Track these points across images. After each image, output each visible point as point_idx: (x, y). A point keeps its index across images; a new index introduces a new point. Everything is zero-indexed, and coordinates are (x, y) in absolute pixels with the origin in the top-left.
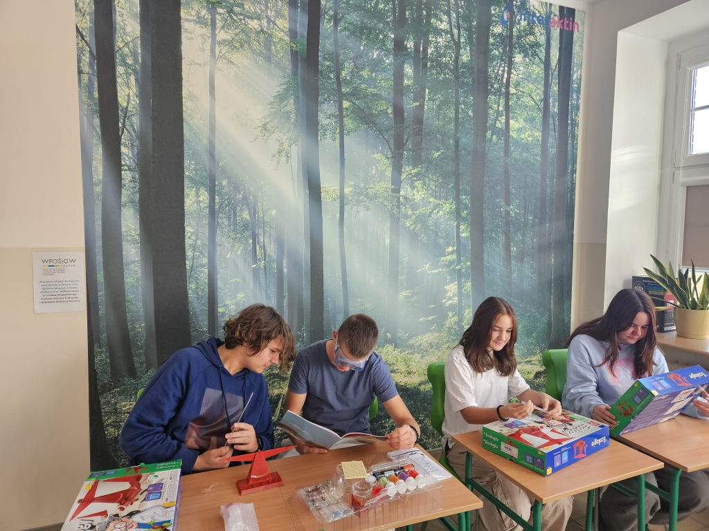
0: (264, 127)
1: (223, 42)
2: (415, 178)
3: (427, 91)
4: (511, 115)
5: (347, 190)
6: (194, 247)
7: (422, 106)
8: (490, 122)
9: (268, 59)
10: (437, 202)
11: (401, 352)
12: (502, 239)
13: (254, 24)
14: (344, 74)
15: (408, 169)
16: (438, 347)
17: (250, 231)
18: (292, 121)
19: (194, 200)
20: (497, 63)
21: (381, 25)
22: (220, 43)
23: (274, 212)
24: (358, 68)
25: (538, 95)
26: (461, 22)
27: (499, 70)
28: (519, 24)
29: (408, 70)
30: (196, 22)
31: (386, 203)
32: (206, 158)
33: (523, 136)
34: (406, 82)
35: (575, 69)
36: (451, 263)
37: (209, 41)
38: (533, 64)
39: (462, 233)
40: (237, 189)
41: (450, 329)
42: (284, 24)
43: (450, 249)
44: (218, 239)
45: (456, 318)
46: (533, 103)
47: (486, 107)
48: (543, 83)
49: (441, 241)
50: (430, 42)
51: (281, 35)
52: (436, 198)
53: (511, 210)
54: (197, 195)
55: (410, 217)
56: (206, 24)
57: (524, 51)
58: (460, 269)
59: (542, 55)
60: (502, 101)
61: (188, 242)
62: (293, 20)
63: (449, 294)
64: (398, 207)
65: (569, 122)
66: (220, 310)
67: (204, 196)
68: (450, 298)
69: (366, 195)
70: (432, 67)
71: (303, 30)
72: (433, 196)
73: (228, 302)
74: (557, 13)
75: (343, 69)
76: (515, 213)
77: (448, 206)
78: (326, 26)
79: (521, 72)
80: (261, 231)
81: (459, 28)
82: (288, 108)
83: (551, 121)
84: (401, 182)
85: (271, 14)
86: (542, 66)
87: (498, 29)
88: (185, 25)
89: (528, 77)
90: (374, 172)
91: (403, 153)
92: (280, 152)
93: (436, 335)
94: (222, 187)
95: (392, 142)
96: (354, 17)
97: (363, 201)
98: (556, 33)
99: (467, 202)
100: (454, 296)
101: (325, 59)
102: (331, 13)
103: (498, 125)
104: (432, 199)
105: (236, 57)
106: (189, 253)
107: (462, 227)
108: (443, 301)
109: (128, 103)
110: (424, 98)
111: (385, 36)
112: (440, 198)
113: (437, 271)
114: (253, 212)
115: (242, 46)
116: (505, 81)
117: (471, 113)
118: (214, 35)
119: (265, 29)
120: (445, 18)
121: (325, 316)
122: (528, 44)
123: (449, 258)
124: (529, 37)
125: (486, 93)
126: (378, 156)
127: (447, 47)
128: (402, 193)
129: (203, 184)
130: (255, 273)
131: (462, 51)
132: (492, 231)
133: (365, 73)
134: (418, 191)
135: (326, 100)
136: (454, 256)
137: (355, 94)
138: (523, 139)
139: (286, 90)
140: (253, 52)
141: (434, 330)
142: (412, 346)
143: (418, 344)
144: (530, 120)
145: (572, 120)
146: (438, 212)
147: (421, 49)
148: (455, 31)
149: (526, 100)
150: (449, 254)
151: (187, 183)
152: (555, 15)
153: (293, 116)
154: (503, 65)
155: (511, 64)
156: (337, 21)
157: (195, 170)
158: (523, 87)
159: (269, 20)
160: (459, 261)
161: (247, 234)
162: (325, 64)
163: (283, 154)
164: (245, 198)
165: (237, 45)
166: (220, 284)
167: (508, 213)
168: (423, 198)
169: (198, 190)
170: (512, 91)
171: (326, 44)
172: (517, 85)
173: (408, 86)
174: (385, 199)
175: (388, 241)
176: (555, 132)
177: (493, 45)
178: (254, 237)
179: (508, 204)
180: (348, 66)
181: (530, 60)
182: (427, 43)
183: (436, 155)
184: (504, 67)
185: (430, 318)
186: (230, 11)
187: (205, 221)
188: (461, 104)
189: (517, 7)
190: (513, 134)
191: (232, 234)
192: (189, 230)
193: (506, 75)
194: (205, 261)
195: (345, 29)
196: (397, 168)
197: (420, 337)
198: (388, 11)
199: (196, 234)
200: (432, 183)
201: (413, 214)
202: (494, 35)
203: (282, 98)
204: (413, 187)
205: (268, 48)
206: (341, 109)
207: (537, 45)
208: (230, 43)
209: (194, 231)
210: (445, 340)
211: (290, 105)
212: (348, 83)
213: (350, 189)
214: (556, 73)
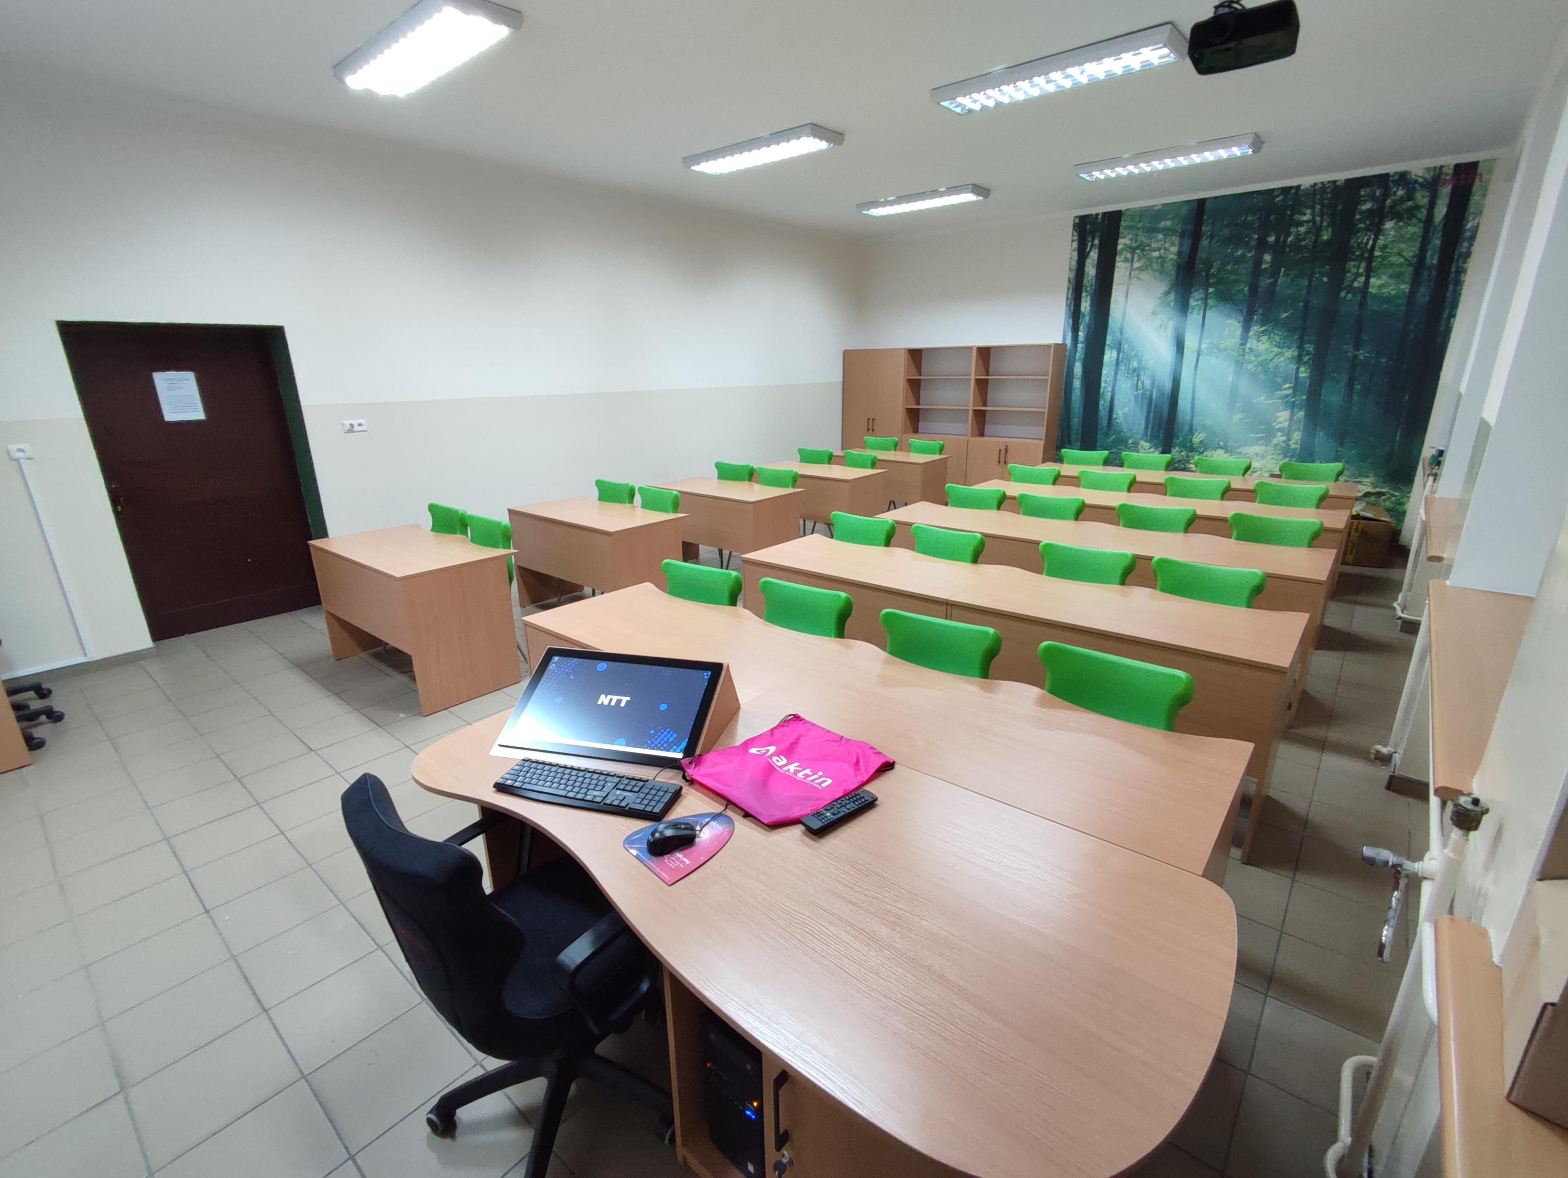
0: (1154, 313)
1: (1137, 269)
2: (1262, 334)
3: (1283, 270)
4: (1372, 274)
5: (1203, 346)
6: (1105, 382)
7: (1276, 281)
8: (1346, 283)
9: (1161, 272)
10: (1279, 350)
11: (1230, 456)
12: (1344, 378)
13: (1156, 254)
14: (1212, 270)
15: (1255, 329)
16: (1263, 457)
17: (1136, 373)
18: (1172, 306)
19: (1109, 356)
20: (1362, 234)
21: (1247, 232)
22: (1134, 270)
23: (1152, 362)
24: (1224, 265)
25: (1410, 251)
26: (1325, 210)
27: (1363, 239)
28: (1395, 194)
29: (1267, 257)
30: (1123, 261)
31: (1233, 353)
32: (1118, 334)
33: (1385, 291)
34: (1264, 266)
35: (1471, 218)
36: (1287, 396)
37: (1129, 270)
38: (1409, 225)
39: (1302, 373)
40: (1133, 349)
41: (1276, 445)
42: (1174, 249)
43: (1287, 386)
44: (1118, 377)
45: (1284, 438)
46: (1402, 260)
47: (1344, 271)
48: (1420, 239)
49: (1279, 380)
50: (1291, 233)
51: (1171, 256)
52: (1279, 347)
53: (1360, 354)
54: (1111, 353)
55: (1251, 362)
56: (1128, 261)
57: (1398, 216)
58: (1293, 402)
59: (1423, 214)
60: (1363, 265)
61: (1103, 379)
62: (1181, 245)
63: (1280, 419)
64: (1243, 355)
65: (1453, 270)
66: (1114, 416)
67: (1114, 354)
68: (1280, 423)
69: (1218, 348)
70: (1290, 251)
71: (1186, 249)
72: (1276, 346)
73: (1119, 412)
74: (1451, 172)
75: (1212, 268)
76: (1365, 356)
77: (1291, 353)
78: (1204, 243)
79: (1391, 236)
80: (1143, 373)
81: (1322, 215)
82: (1170, 299)
83: (1426, 273)
84: (1248, 338)
85: (1167, 245)
86: (1421, 225)
87: (1367, 206)
88: (1118, 264)
89: (1400, 239)
90: (1226, 332)
91: (1253, 318)
92: (1161, 326)
93: (1263, 448)
94: (1124, 349)
95: (1245, 310)
96: (1226, 232)
97: (1215, 353)
98: (1445, 191)
99: (1311, 349)
100: (1285, 421)
101: (1199, 264)
102: (1209, 233)
103: (1356, 284)
104: (1275, 349)
105: (1143, 275)
106: (1103, 384)
107: (1302, 369)
108: (1274, 424)
109: (1085, 310)
110: (1279, 274)
111: (1250, 239)
112: (1283, 348)
113: (1271, 401)
114: (1140, 362)
115: (1147, 268)
116: (1369, 247)
117: (1325, 279)
118: (1132, 266)
119: (1162, 255)
120: (1309, 211)
121: (1176, 426)
122: (1403, 209)
123: (1285, 392)
124: (1406, 203)
125: (1346, 260)
126: (1230, 321)
127: (1306, 233)
128: (1248, 345)
129: (1115, 348)
130: (1136, 396)
131: (1324, 232)
132: (1334, 372)
133: (1229, 267)
134: (1263, 343)
135: (1197, 290)
136: (1290, 391)
137: (1220, 282)
138: (1384, 293)
139: (1170, 288)
140: (1153, 270)
141: (1262, 444)
142: (1240, 453)
143: (1245, 452)
144: (1397, 276)
145: (1458, 267)
146: (1279, 358)
147: (1282, 240)
148: (1318, 219)
149: (1394, 259)
150: (1285, 389)
151: (1107, 347)
152: (1447, 174)
153: (1172, 304)
154: (1368, 234)
155: (1378, 231)
156: (1211, 237)
157: (1112, 340)
158: (1391, 249)
159: (1166, 249)
160: (1294, 394)
161: (1135, 374)
162: (1199, 266)
163: (1163, 327)
164: (1136, 354)
165: (1144, 268)
166: (1116, 402)
167: (1356, 357)
168: (1267, 348)
169: (1112, 351)
170: (1377, 253)
171: (1202, 254)
172: (1384, 247)
173: (1265, 269)
174: (1234, 351)
175: (1231, 379)
176: (1430, 282)
177: (1358, 220)
178: (1138, 376)
179: (1357, 348)
180: (1217, 265)
181: (1405, 223)
182: (1288, 234)
183: (1284, 315)
184: (1370, 236)
185: (1259, 435)
186: (1143, 250)
187: (1114, 368)
188: (1316, 274)
189: (1393, 181)
190: (1373, 290)
191: (1126, 375)
192: (1104, 372)
193: (1371, 242)
194: (1110, 389)
195: (1218, 241)
196: (1247, 327)
197: (1247, 448)
198: (1254, 220)
199: (1107, 374)
200: (1277, 337)
201: (1256, 360)
202: (1362, 213)
203: (1167, 293)
204: (1258, 341)
205: (1162, 266)
206: (1207, 293)
207: (1417, 207)
208: (1140, 269)
209: (1107, 373)
210: (1273, 452)
211: (1172, 296)
212: (1213, 276)
213: (1206, 345)
214: (1440, 228)
